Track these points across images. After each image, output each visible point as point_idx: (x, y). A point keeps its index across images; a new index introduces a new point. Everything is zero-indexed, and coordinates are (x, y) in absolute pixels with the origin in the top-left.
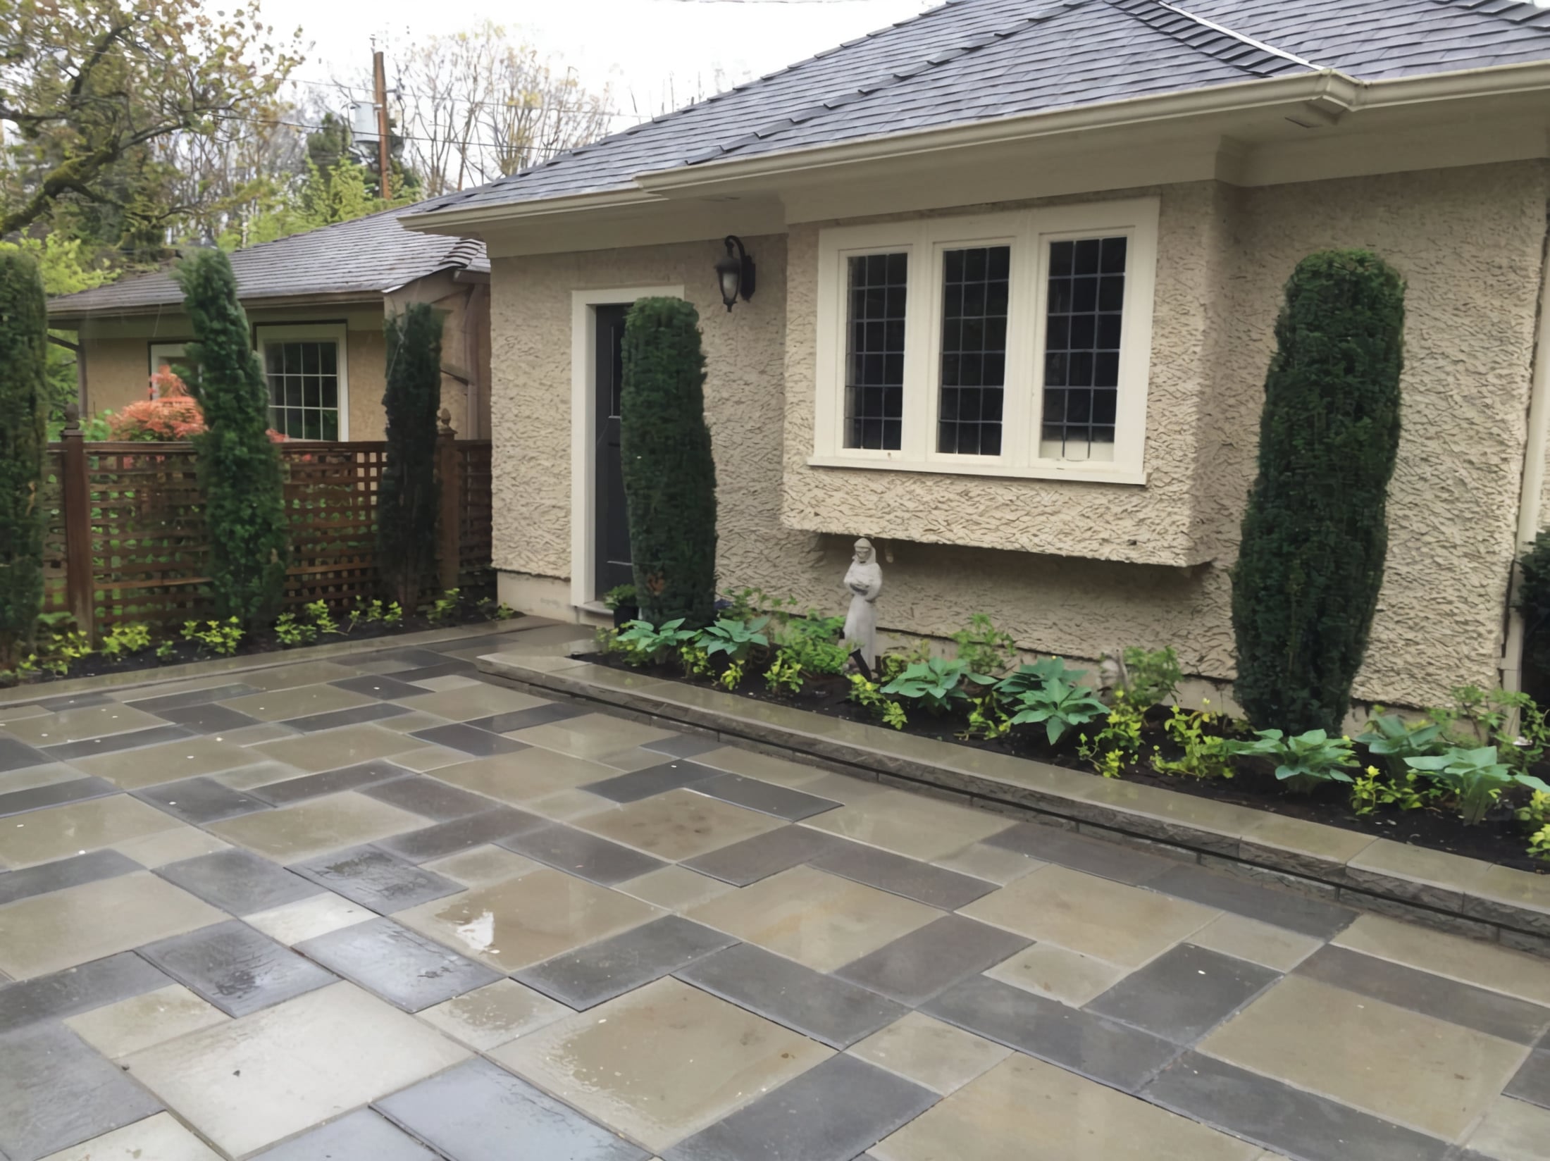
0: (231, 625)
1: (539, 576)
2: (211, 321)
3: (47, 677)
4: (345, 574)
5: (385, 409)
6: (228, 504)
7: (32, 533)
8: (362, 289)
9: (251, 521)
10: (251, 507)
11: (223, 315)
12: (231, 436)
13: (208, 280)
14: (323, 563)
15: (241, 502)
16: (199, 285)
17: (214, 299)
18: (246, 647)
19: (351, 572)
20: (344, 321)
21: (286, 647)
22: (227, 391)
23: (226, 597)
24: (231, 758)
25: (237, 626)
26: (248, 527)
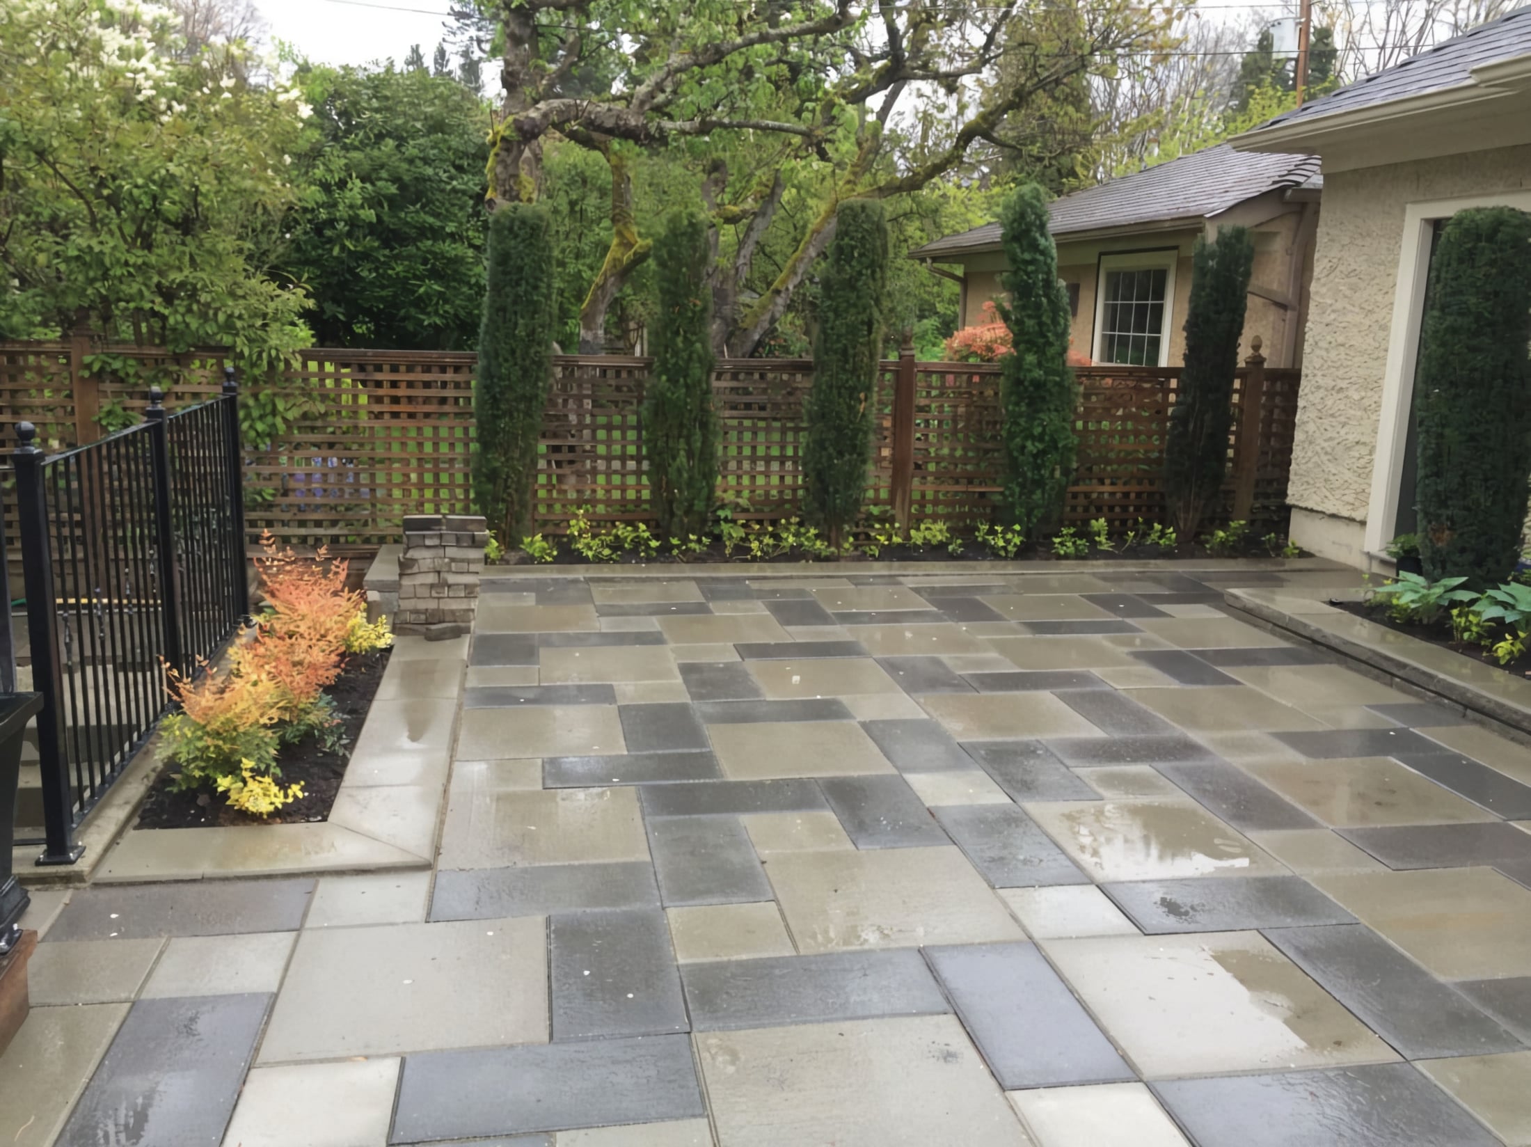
0: (1014, 532)
1: (1334, 516)
2: (1023, 252)
3: (863, 557)
4: (1133, 496)
5: (1185, 334)
6: (1022, 421)
7: (860, 436)
8: (1191, 214)
9: (1041, 438)
10: (1041, 425)
11: (1034, 246)
12: (1031, 358)
13: (1022, 215)
14: (1112, 484)
15: (1034, 419)
16: (1014, 221)
17: (1027, 231)
18: (1024, 553)
19: (1139, 495)
20: (1176, 248)
21: (1059, 557)
22: (1030, 317)
23: (1013, 505)
24: (966, 645)
25: (1019, 533)
26: (1037, 444)
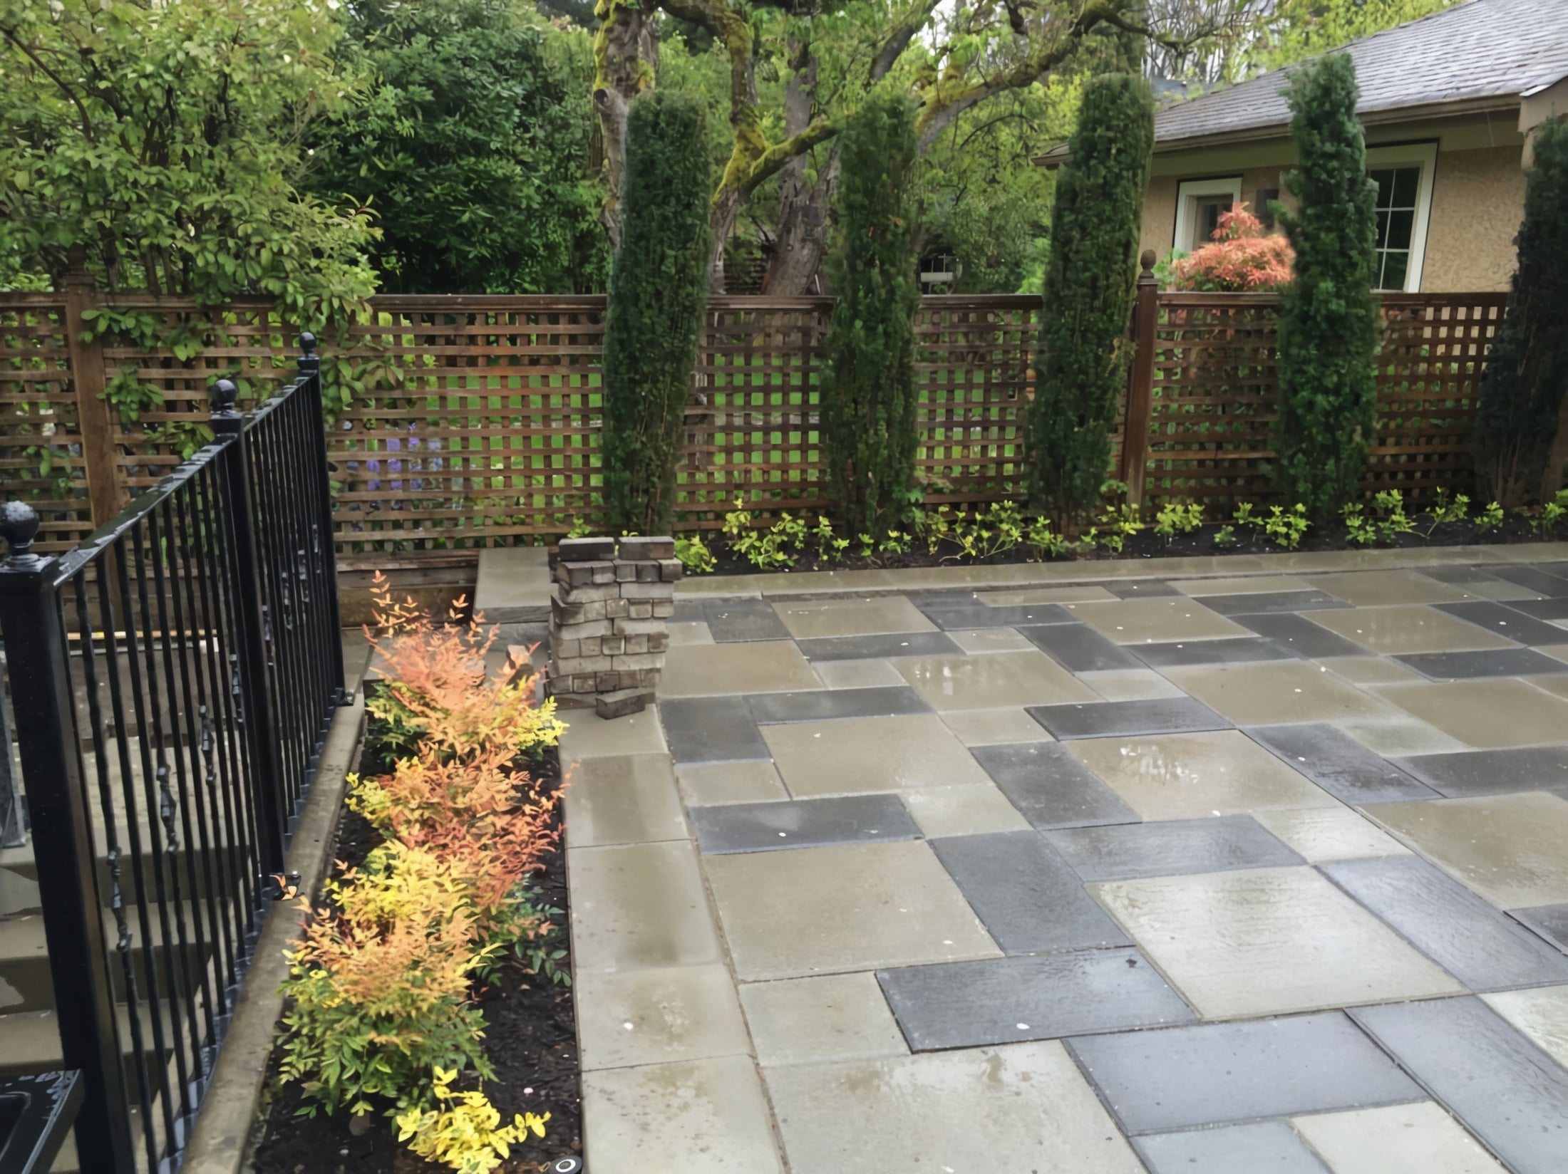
0: (1296, 513)
2: (1323, 142)
3: (1101, 552)
4: (1420, 459)
5: (1516, 249)
6: (1311, 369)
7: (1110, 395)
9: (1336, 391)
10: (1338, 372)
11: (1338, 135)
12: (1327, 285)
13: (1327, 91)
14: (1397, 443)
15: (1326, 367)
16: (1313, 99)
17: (1332, 114)
18: (1309, 542)
19: (1427, 457)
20: (1437, 140)
21: (1356, 545)
22: (1328, 230)
23: (1294, 480)
25: (1302, 515)
26: (1332, 398)
